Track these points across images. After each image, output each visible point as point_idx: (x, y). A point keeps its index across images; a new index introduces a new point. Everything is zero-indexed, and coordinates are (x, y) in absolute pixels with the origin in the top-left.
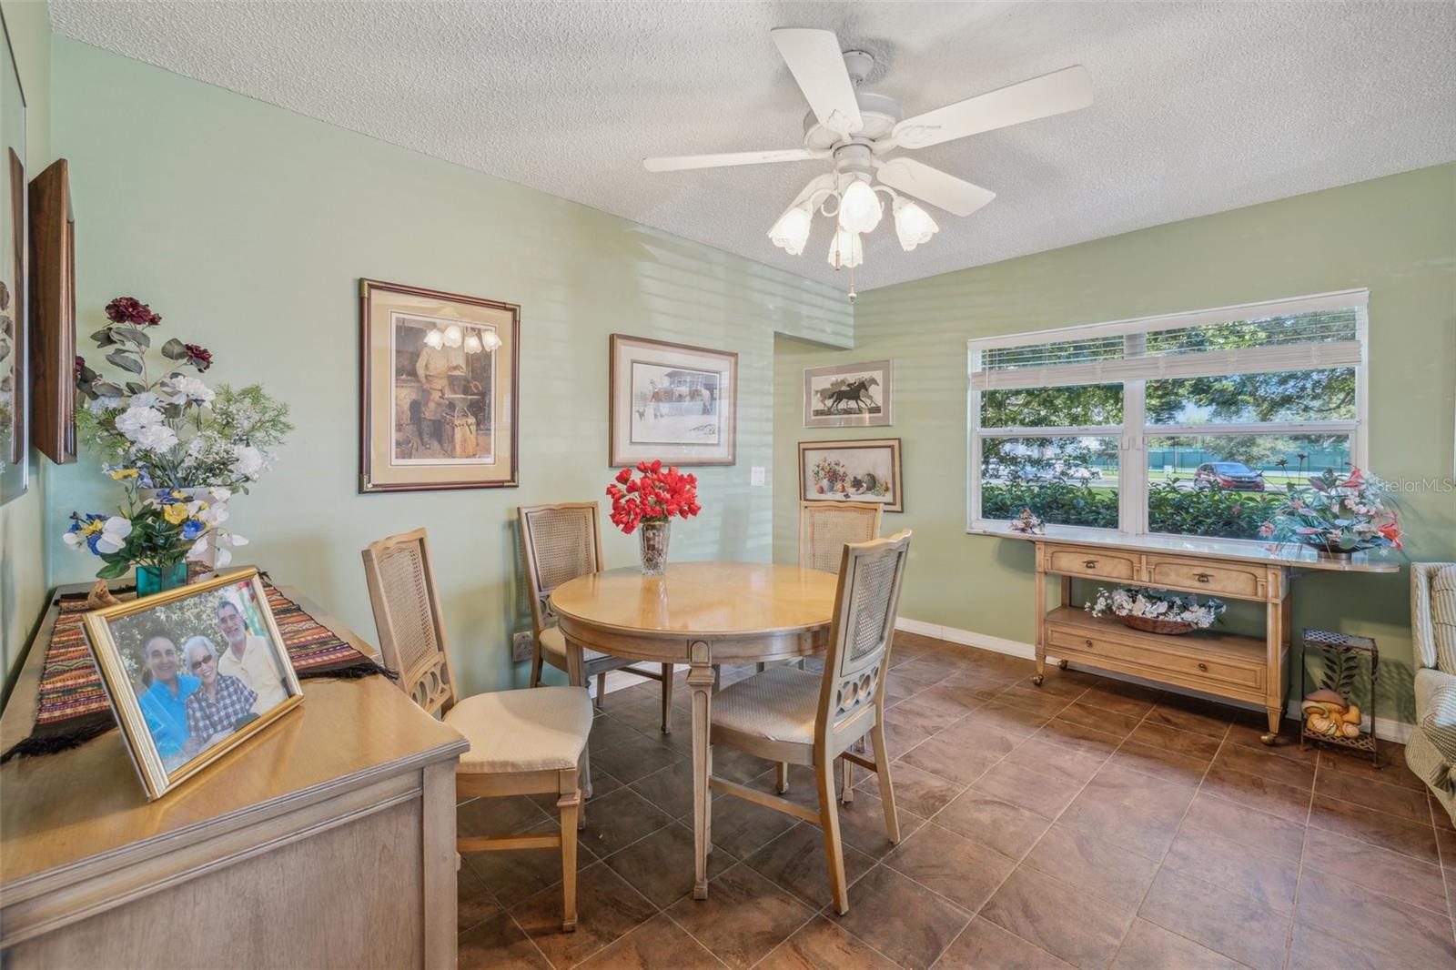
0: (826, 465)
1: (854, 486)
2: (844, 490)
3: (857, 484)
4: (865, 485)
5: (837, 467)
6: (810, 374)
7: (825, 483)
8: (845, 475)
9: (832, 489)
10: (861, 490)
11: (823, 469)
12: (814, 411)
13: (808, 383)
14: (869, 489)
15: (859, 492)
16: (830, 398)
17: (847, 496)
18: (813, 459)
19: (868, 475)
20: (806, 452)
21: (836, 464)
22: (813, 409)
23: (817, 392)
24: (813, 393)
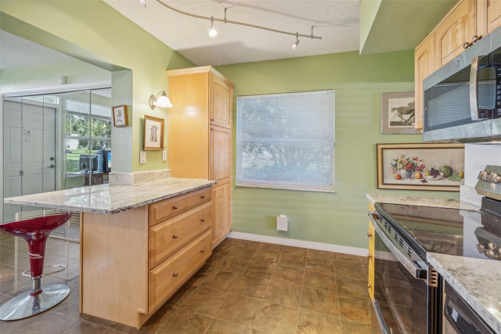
0: (404, 159)
1: (431, 175)
2: (421, 177)
3: (434, 173)
4: (442, 174)
5: (415, 162)
6: (387, 96)
7: (403, 172)
8: (423, 167)
9: (409, 176)
10: (438, 177)
11: (401, 163)
12: (391, 122)
13: (386, 103)
14: (445, 176)
15: (436, 178)
16: (408, 113)
17: (424, 181)
18: (390, 156)
19: (445, 167)
20: (385, 151)
21: (415, 159)
22: (390, 120)
23: (394, 109)
24: (390, 109)
